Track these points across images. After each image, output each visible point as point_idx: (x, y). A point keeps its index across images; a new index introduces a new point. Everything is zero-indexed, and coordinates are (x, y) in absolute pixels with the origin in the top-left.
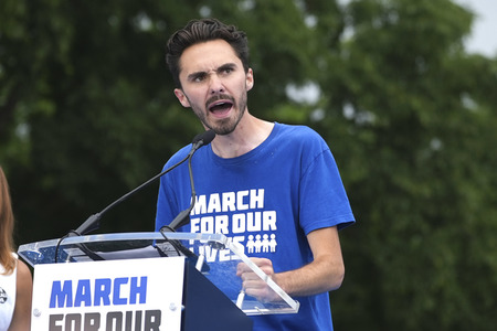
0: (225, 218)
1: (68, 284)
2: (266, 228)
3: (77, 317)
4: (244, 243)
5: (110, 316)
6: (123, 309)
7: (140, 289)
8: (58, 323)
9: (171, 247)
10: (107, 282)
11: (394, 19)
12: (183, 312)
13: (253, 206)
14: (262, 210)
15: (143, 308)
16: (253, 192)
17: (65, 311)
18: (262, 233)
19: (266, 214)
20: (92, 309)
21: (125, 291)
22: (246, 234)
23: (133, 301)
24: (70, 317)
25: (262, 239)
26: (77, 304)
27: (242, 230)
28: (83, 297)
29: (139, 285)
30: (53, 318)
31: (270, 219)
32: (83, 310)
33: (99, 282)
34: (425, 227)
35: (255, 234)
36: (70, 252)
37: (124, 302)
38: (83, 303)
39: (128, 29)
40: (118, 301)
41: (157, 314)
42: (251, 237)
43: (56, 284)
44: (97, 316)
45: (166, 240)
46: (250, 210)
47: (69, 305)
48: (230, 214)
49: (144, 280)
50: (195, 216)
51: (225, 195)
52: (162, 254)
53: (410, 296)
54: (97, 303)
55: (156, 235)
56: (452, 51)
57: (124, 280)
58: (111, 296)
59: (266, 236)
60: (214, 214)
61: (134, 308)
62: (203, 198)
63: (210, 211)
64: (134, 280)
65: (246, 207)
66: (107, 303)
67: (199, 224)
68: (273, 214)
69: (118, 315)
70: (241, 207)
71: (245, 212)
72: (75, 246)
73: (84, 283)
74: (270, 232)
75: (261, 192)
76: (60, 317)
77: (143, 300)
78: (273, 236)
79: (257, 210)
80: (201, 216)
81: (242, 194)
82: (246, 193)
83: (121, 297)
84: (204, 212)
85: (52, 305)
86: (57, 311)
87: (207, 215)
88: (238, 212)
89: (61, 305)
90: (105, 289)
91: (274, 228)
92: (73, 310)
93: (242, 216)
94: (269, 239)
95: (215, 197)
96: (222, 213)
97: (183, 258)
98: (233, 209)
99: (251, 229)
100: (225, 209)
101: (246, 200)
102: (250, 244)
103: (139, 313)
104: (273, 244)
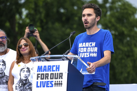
0: (86, 48)
1: (41, 67)
2: (95, 51)
3: (43, 74)
4: (89, 54)
5: (51, 74)
6: (54, 72)
7: (58, 68)
8: (39, 76)
9: (65, 58)
10: (50, 66)
11: (119, 10)
12: (68, 73)
13: (92, 46)
14: (94, 47)
15: (59, 72)
16: (93, 43)
17: (41, 73)
18: (94, 52)
19: (95, 48)
20: (47, 72)
21: (55, 68)
22: (90, 52)
23: (56, 71)
24: (42, 74)
25: (94, 54)
26: (44, 71)
27: (89, 51)
28: (45, 70)
29: (58, 67)
30: (38, 74)
31: (96, 49)
32: (45, 73)
33: (48, 66)
34: (125, 57)
35: (92, 52)
36: (42, 59)
37: (54, 71)
38: (45, 71)
39: (58, 12)
40: (53, 71)
41: (62, 74)
42: (91, 53)
43: (39, 67)
44: (48, 74)
45: (64, 57)
46: (92, 47)
47: (42, 71)
48: (87, 47)
49: (59, 66)
50: (80, 48)
51: (87, 43)
52: (63, 60)
53: (122, 73)
54: (48, 71)
55: (62, 56)
56: (132, 17)
57: (54, 66)
58: (51, 70)
59: (95, 53)
60: (84, 47)
61: (57, 72)
62: (82, 43)
63: (83, 47)
64: (57, 66)
65: (91, 46)
66: (50, 71)
67: (80, 50)
68: (97, 48)
69: (53, 74)
70: (90, 46)
71: (90, 47)
72: (43, 58)
73: (45, 66)
74: (95, 52)
75: (95, 43)
76: (39, 74)
77: (59, 71)
78: (96, 53)
79: (93, 47)
80: (81, 48)
81: (90, 43)
82: (91, 43)
83: (54, 70)
84: (81, 47)
85: (38, 71)
86: (39, 73)
87: (82, 47)
88: (89, 47)
89: (40, 72)
90: (50, 68)
91: (97, 51)
92: (43, 73)
93: (90, 48)
94: (95, 54)
95: (84, 43)
96: (85, 47)
97: (68, 61)
98: (88, 46)
99: (91, 51)
100: (86, 46)
101: (91, 44)
102: (91, 55)
103: (58, 74)
104: (96, 55)
